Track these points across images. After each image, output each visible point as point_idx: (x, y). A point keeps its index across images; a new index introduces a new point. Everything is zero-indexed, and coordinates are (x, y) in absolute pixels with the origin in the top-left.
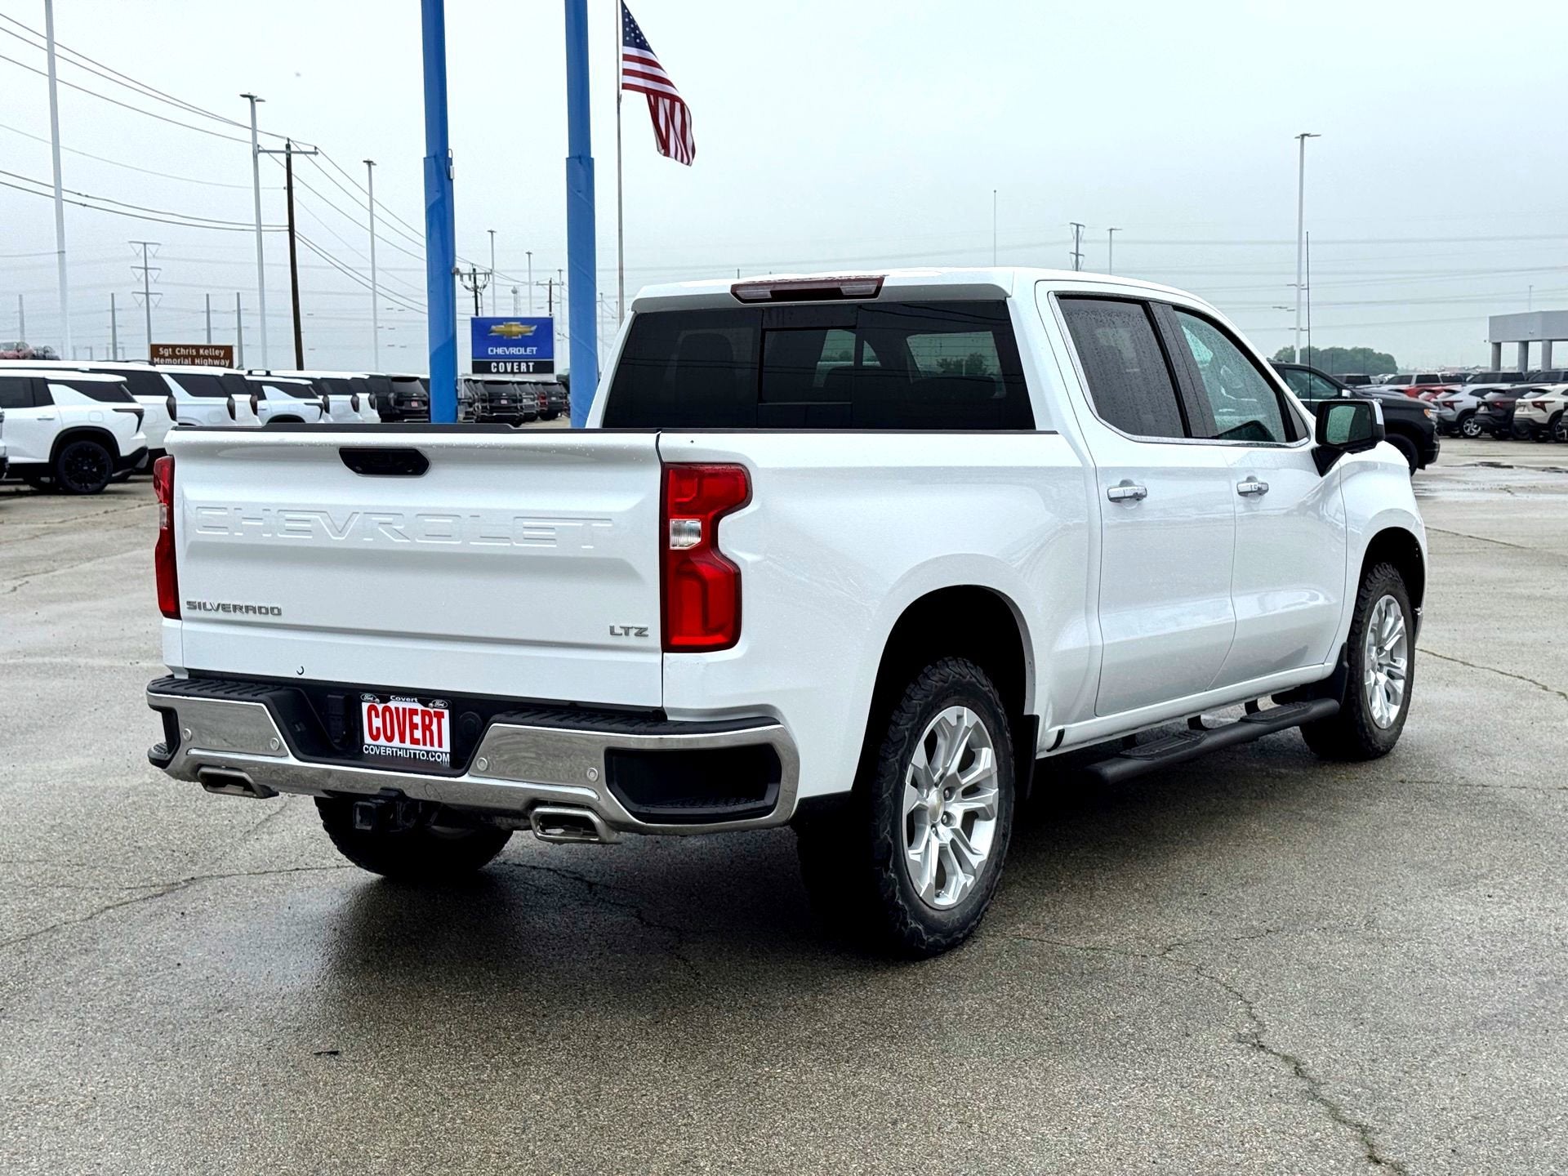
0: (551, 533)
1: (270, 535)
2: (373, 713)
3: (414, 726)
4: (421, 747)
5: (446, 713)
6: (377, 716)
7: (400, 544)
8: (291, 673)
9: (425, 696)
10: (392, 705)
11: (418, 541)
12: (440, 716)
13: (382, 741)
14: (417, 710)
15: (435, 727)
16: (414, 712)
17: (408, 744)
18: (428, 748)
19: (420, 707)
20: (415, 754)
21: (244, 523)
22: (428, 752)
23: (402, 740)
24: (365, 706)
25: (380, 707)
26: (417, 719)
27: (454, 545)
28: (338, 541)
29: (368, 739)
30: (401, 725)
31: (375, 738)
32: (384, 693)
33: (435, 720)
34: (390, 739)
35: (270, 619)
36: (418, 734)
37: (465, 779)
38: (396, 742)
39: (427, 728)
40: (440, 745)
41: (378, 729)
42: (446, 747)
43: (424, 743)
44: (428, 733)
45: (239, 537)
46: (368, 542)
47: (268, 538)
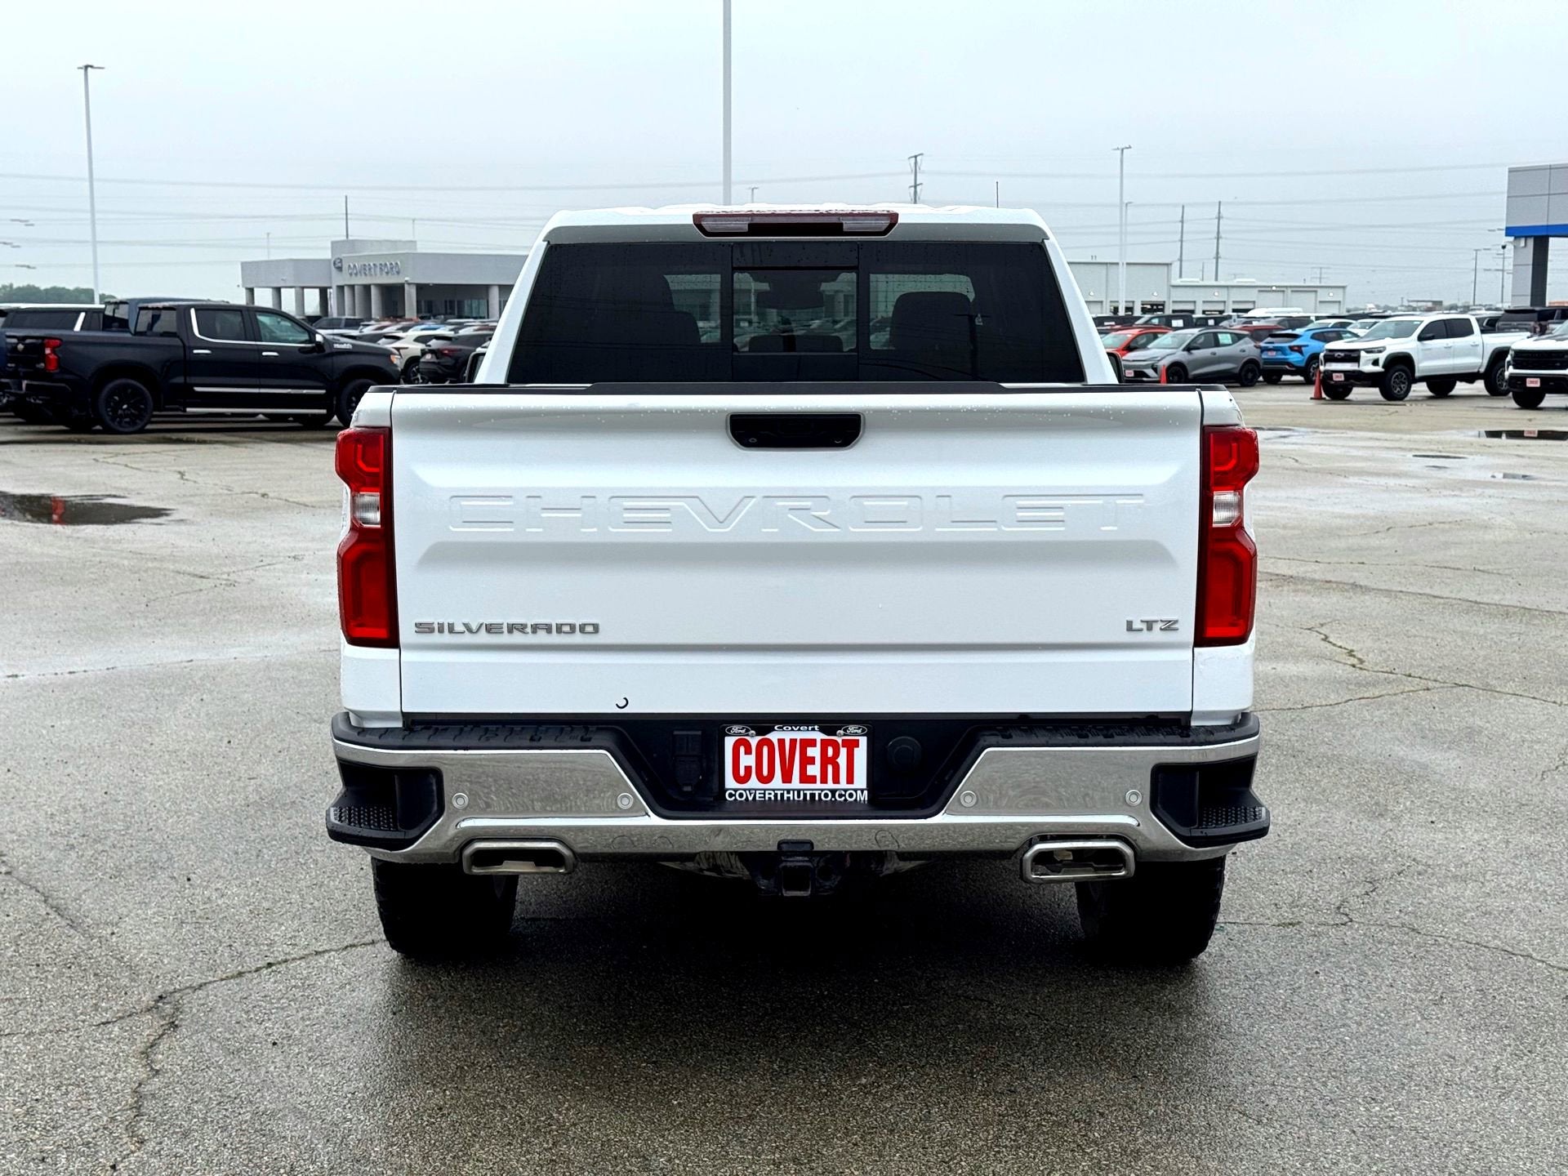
0: (1059, 514)
1: (595, 530)
2: (742, 749)
3: (807, 761)
4: (818, 785)
5: (863, 741)
6: (748, 752)
7: (827, 534)
8: (609, 707)
9: (830, 723)
10: (774, 737)
11: (852, 530)
12: (851, 746)
13: (754, 782)
14: (815, 740)
15: (842, 760)
16: (812, 743)
17: (796, 783)
18: (830, 785)
19: (819, 736)
20: (813, 796)
21: (544, 515)
22: (833, 792)
23: (787, 778)
24: (729, 742)
25: (754, 741)
26: (814, 752)
27: (911, 532)
28: (716, 533)
29: (730, 782)
30: (787, 760)
31: (739, 779)
32: (762, 723)
33: (843, 751)
34: (769, 778)
35: (578, 638)
36: (814, 770)
37: (941, 819)
38: (777, 782)
39: (829, 760)
40: (850, 780)
41: (748, 768)
42: (861, 779)
43: (824, 780)
44: (830, 768)
45: (534, 533)
46: (769, 533)
47: (590, 533)
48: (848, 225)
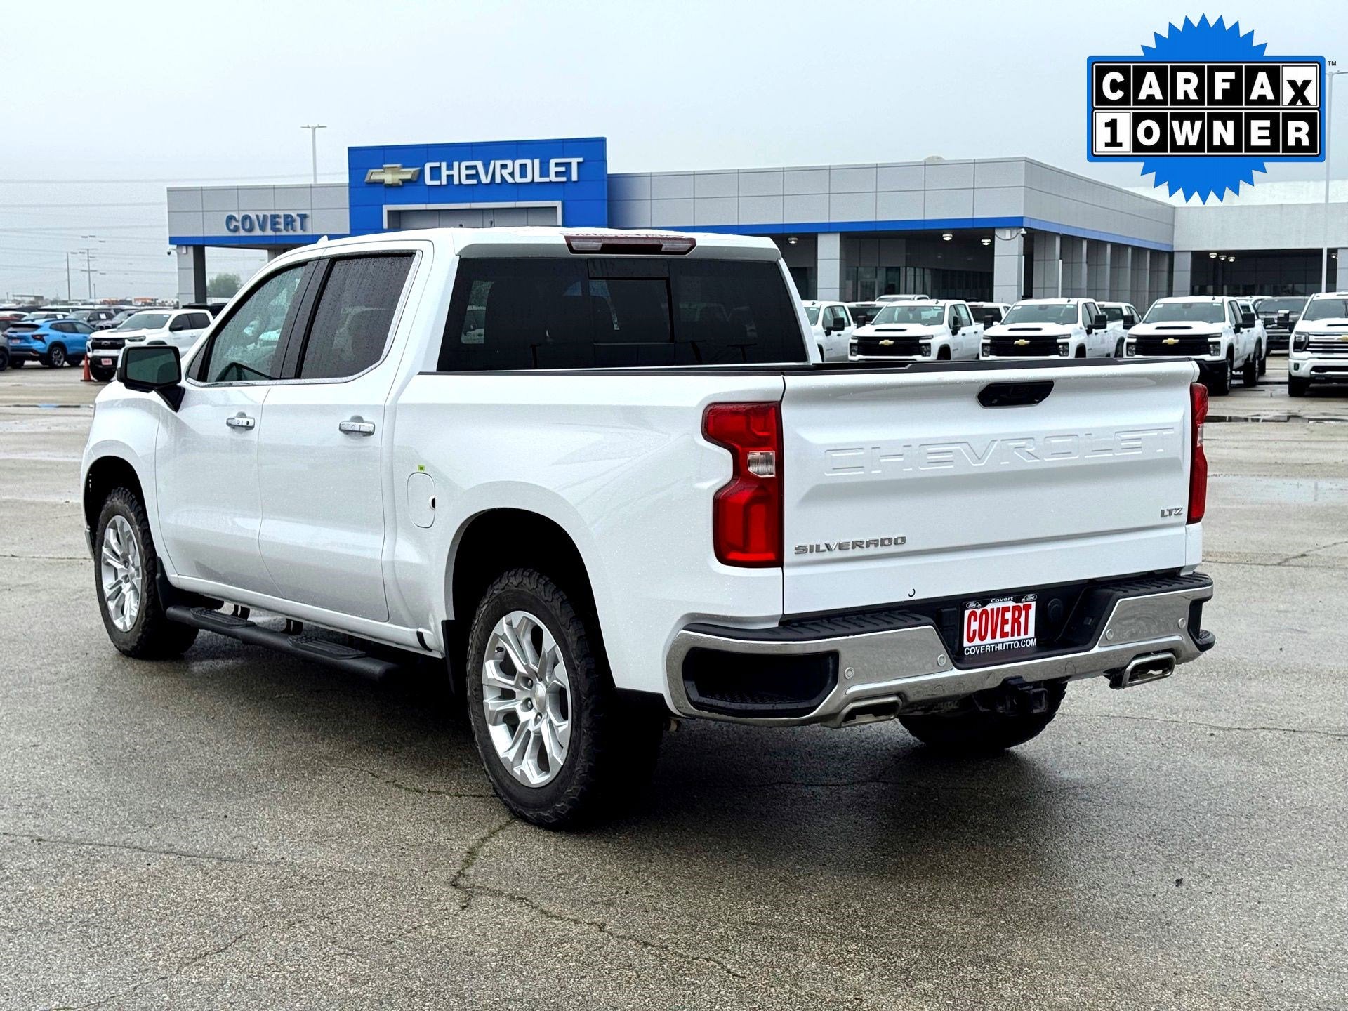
0: (1139, 443)
1: (911, 469)
2: (973, 618)
3: (1005, 622)
4: (1010, 638)
5: (1034, 604)
6: (975, 620)
7: (1031, 463)
8: (903, 597)
9: (1017, 594)
10: (988, 607)
11: (1046, 460)
12: (1028, 608)
13: (977, 641)
14: (1009, 607)
15: (1022, 620)
16: (1006, 609)
17: (998, 639)
18: (1016, 637)
19: (1011, 604)
20: (1010, 645)
21: (882, 461)
22: (1020, 641)
23: (993, 637)
24: (967, 613)
25: (978, 612)
26: (1008, 616)
27: (1072, 460)
28: (977, 467)
29: (966, 643)
30: (994, 623)
31: (971, 640)
32: (984, 598)
33: (1023, 613)
34: (982, 638)
35: (893, 549)
36: (1008, 628)
37: (1096, 649)
38: (988, 640)
39: (1016, 620)
40: (1026, 633)
41: (975, 631)
42: (1031, 633)
43: (1013, 635)
44: (1016, 625)
45: (876, 474)
46: (1005, 465)
47: (908, 472)
48: (666, 246)
